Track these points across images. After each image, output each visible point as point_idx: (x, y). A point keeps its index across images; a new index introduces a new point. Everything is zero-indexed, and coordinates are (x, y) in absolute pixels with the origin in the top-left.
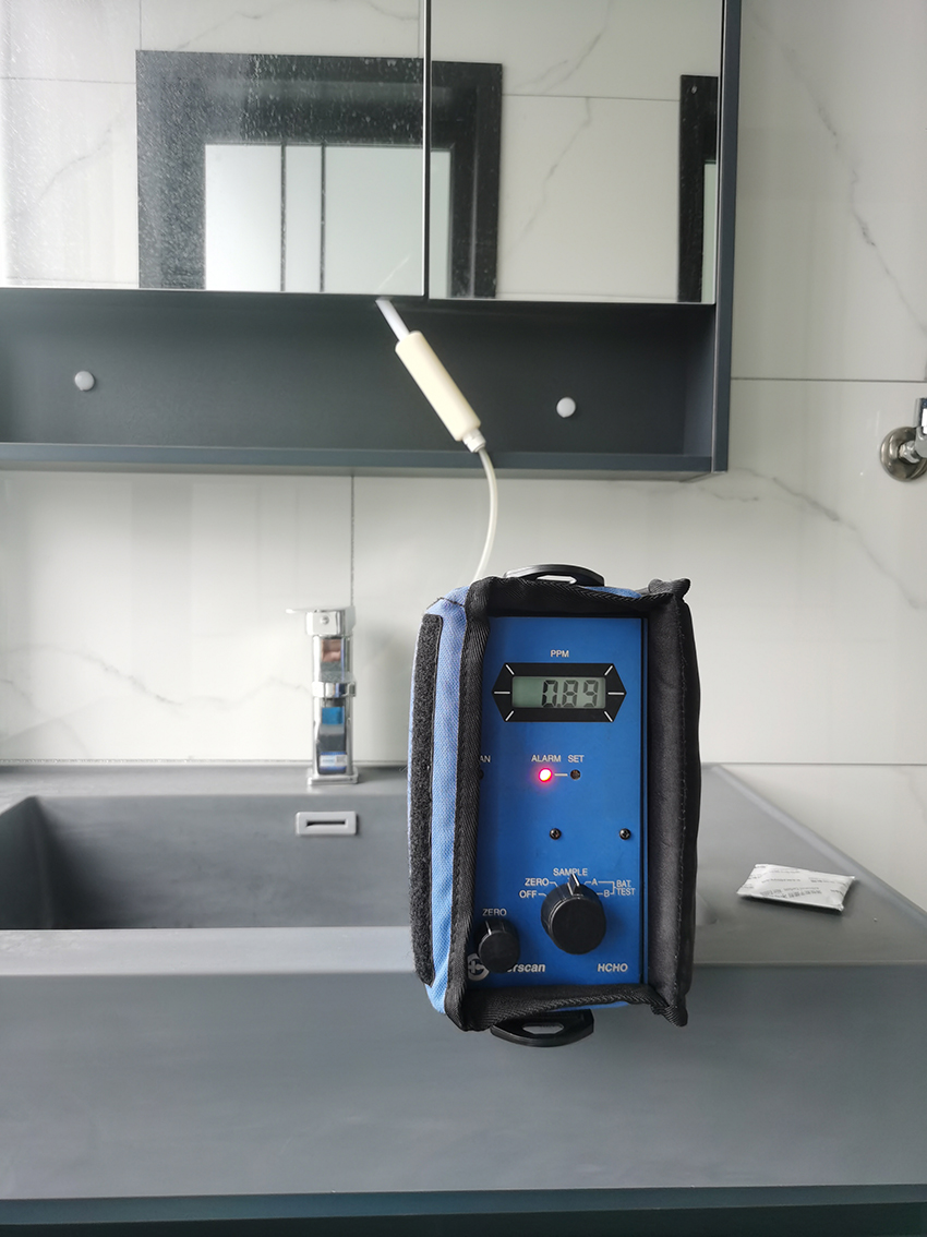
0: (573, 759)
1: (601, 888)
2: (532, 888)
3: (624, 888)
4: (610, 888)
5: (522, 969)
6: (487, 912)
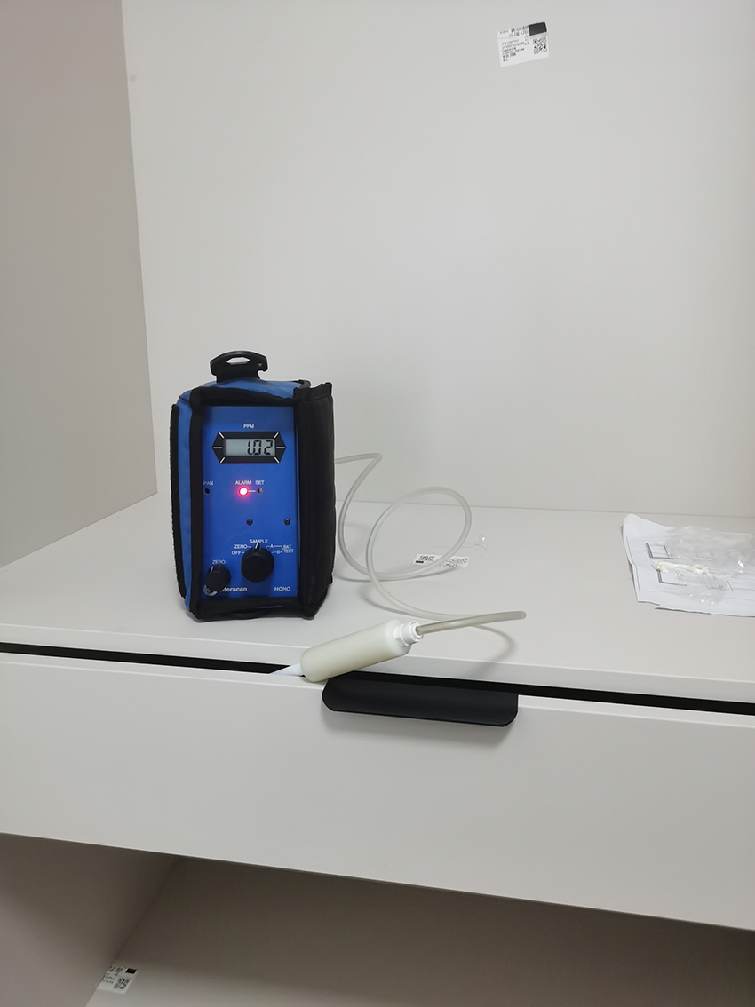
0: (258, 483)
1: (276, 549)
2: (239, 549)
3: (287, 549)
4: (280, 549)
5: (234, 590)
6: (215, 562)
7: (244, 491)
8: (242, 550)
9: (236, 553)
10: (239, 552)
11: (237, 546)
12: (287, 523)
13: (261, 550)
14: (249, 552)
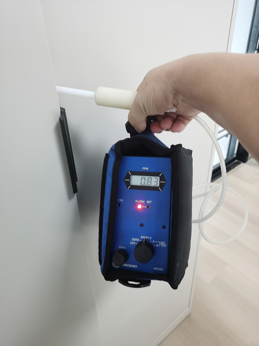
0: (148, 202)
1: (156, 243)
2: (134, 241)
3: (163, 244)
4: (158, 244)
5: (130, 266)
6: (120, 247)
7: (140, 207)
8: (136, 242)
9: (132, 243)
10: (134, 243)
11: (133, 239)
12: (164, 227)
13: (147, 243)
14: (140, 244)
